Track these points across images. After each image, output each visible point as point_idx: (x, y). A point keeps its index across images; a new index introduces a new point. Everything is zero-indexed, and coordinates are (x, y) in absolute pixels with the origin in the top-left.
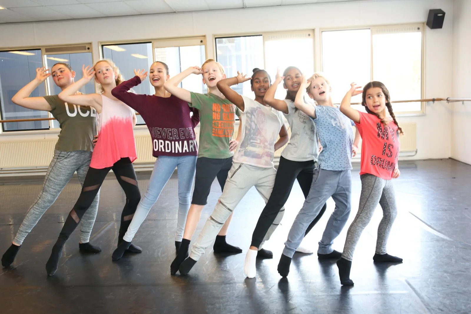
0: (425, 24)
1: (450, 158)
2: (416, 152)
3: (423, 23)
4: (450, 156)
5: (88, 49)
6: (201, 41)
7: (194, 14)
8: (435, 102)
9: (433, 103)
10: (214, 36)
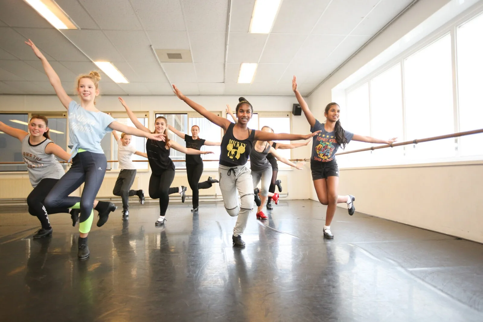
0: (292, 113)
1: (309, 199)
2: (288, 194)
3: (291, 112)
4: (309, 198)
5: (65, 115)
6: (146, 115)
7: (142, 97)
8: (298, 161)
9: (297, 162)
10: (155, 112)
